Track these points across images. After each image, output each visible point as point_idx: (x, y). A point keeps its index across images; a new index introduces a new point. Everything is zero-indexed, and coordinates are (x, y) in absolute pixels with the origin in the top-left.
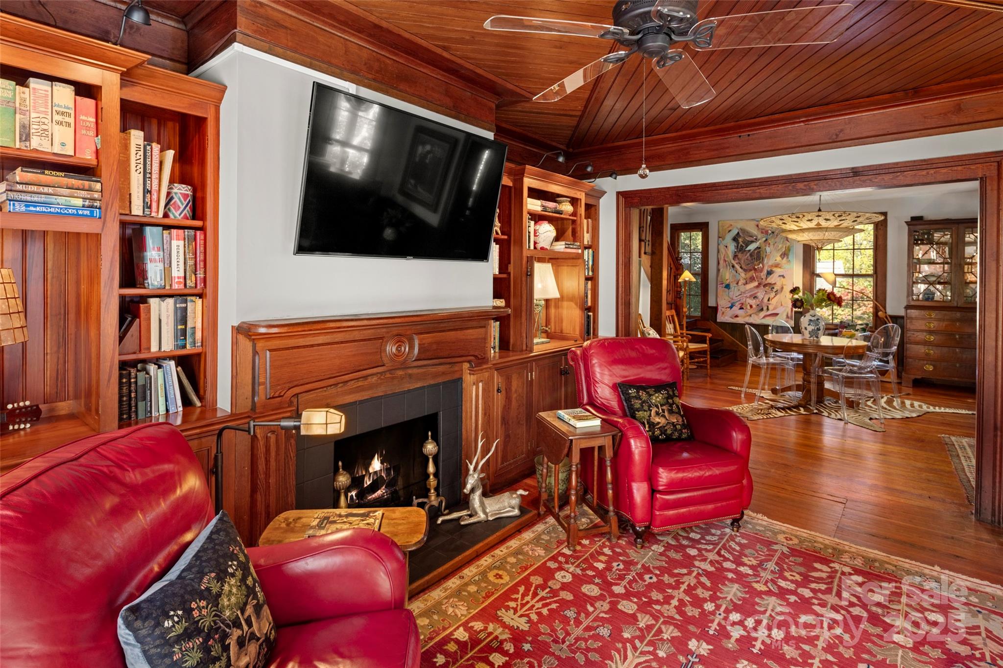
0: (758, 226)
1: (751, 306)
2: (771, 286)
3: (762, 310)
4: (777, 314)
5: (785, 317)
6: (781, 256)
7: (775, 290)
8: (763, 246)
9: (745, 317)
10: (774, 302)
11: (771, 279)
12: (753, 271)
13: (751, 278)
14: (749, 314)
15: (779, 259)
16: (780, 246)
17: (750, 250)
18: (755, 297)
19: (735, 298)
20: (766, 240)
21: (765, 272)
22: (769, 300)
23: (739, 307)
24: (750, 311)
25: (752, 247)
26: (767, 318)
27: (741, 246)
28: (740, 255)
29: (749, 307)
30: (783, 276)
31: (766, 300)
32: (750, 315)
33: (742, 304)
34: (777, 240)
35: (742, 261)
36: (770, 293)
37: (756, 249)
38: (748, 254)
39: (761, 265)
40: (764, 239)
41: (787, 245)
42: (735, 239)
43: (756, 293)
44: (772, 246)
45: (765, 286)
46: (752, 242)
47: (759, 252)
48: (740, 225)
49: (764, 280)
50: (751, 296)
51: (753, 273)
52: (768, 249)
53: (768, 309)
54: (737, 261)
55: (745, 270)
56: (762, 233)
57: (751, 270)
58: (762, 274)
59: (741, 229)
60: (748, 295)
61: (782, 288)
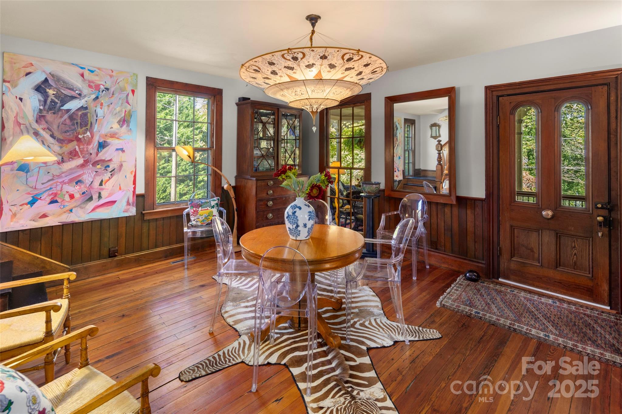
0: (82, 75)
1: (72, 197)
2: (105, 163)
3: (91, 199)
4: (114, 202)
5: (125, 203)
6: (119, 122)
7: (110, 169)
8: (91, 105)
9: (60, 215)
10: (108, 186)
11: (105, 155)
12: (75, 143)
13: (71, 153)
14: (68, 208)
15: (116, 126)
16: (118, 109)
17: (68, 111)
18: (79, 182)
19: (39, 186)
20: (97, 98)
21: (95, 143)
22: (101, 184)
23: (48, 199)
24: (70, 204)
25: (73, 105)
26: (98, 210)
27: (52, 101)
28: (50, 116)
29: (67, 198)
30: (123, 150)
31: (96, 184)
32: (71, 211)
33: (56, 194)
34: (113, 100)
35: (55, 127)
36: (103, 175)
37: (79, 109)
38: (66, 116)
39: (88, 133)
40: (93, 96)
41: (127, 110)
42: (39, 89)
43: (79, 176)
44: (105, 108)
45: (95, 164)
46: (73, 98)
47: (85, 115)
48: (50, 68)
49: (94, 155)
50: (71, 181)
51: (74, 145)
52: (100, 112)
53: (100, 197)
54: (45, 126)
55: (60, 141)
56: (90, 86)
57: (73, 141)
58: (90, 147)
59: (53, 76)
60: (67, 179)
61: (121, 166)
